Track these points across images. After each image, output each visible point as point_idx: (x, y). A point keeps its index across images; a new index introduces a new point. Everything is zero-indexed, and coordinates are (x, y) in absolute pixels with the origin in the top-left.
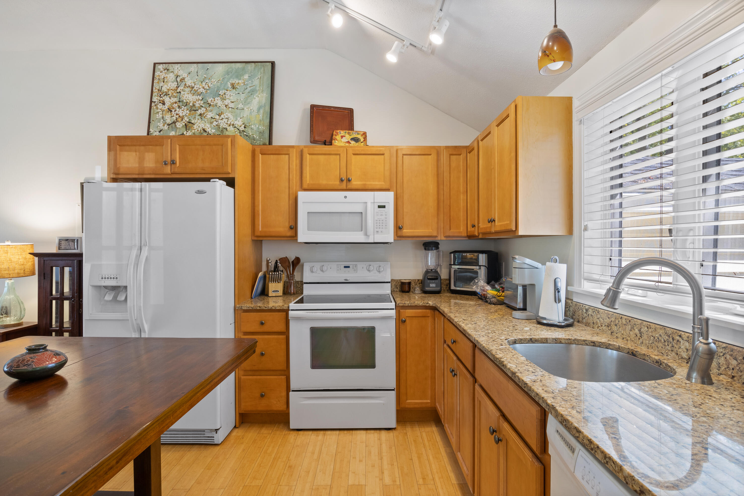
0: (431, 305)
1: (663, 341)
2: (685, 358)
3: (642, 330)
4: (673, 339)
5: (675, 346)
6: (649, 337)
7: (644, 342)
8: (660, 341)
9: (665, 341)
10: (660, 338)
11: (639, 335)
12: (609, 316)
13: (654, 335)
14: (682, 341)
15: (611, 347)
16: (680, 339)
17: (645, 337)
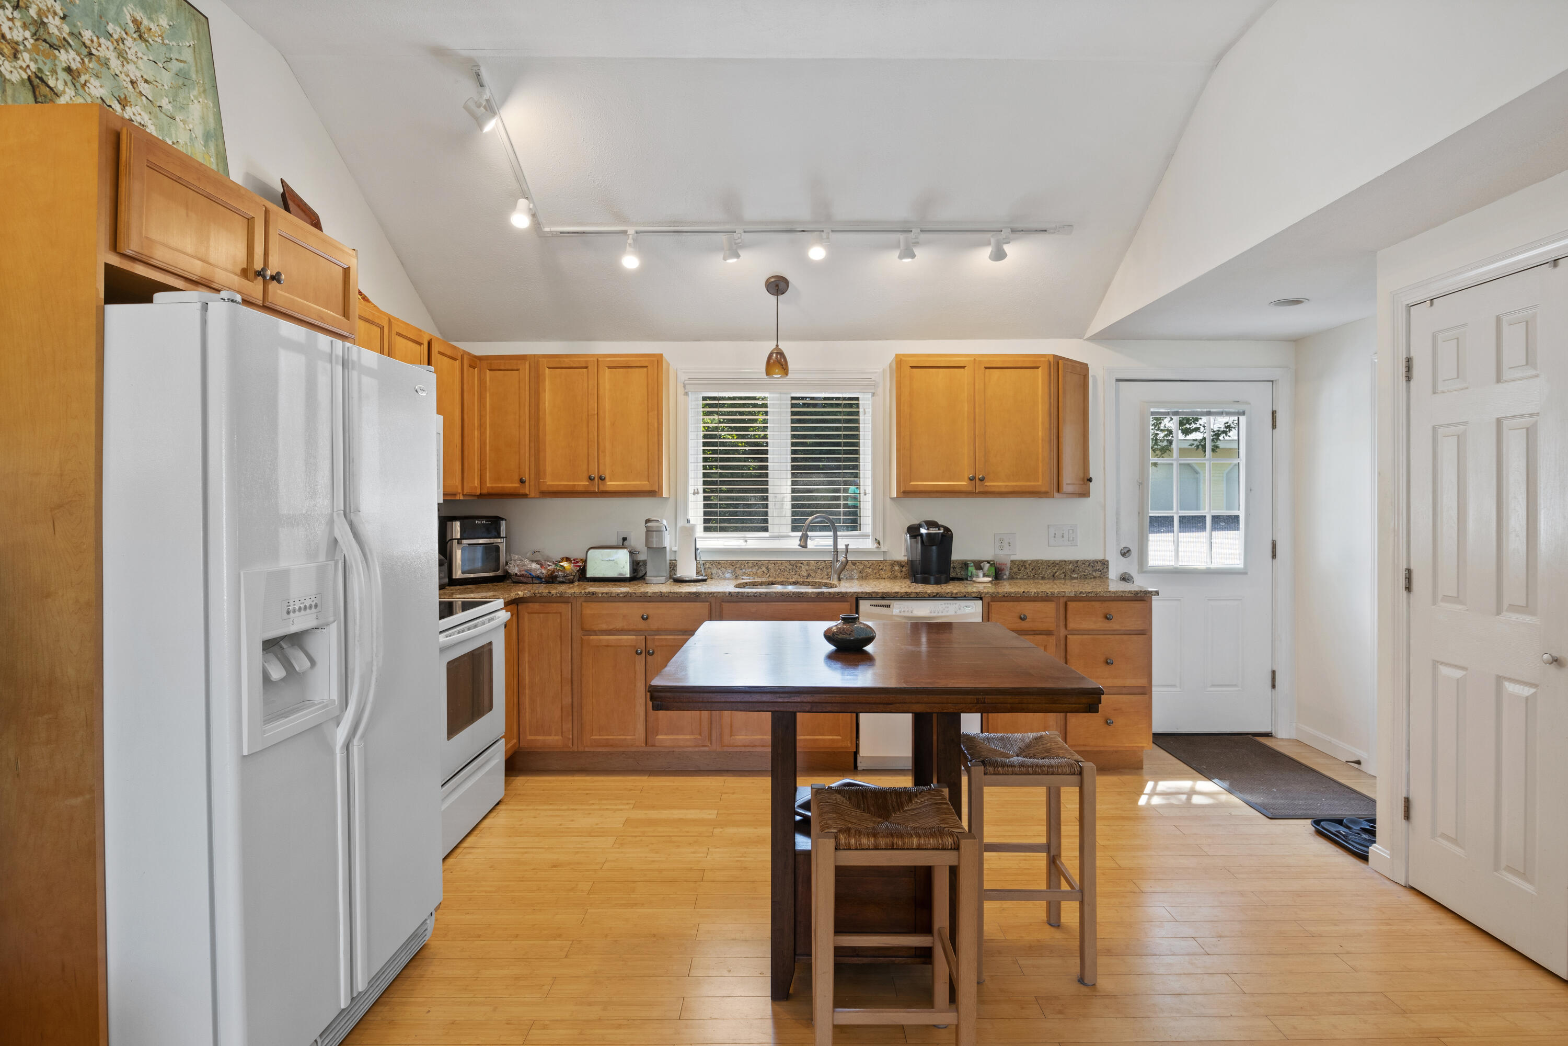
0: (521, 596)
1: (788, 570)
2: (805, 576)
3: (769, 567)
4: (796, 567)
5: (798, 570)
6: (776, 571)
7: (771, 575)
8: (785, 570)
9: (790, 570)
10: (786, 569)
11: (766, 572)
12: (733, 564)
13: (780, 568)
14: (803, 567)
15: (756, 584)
16: (802, 565)
17: (772, 571)
